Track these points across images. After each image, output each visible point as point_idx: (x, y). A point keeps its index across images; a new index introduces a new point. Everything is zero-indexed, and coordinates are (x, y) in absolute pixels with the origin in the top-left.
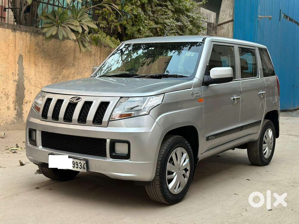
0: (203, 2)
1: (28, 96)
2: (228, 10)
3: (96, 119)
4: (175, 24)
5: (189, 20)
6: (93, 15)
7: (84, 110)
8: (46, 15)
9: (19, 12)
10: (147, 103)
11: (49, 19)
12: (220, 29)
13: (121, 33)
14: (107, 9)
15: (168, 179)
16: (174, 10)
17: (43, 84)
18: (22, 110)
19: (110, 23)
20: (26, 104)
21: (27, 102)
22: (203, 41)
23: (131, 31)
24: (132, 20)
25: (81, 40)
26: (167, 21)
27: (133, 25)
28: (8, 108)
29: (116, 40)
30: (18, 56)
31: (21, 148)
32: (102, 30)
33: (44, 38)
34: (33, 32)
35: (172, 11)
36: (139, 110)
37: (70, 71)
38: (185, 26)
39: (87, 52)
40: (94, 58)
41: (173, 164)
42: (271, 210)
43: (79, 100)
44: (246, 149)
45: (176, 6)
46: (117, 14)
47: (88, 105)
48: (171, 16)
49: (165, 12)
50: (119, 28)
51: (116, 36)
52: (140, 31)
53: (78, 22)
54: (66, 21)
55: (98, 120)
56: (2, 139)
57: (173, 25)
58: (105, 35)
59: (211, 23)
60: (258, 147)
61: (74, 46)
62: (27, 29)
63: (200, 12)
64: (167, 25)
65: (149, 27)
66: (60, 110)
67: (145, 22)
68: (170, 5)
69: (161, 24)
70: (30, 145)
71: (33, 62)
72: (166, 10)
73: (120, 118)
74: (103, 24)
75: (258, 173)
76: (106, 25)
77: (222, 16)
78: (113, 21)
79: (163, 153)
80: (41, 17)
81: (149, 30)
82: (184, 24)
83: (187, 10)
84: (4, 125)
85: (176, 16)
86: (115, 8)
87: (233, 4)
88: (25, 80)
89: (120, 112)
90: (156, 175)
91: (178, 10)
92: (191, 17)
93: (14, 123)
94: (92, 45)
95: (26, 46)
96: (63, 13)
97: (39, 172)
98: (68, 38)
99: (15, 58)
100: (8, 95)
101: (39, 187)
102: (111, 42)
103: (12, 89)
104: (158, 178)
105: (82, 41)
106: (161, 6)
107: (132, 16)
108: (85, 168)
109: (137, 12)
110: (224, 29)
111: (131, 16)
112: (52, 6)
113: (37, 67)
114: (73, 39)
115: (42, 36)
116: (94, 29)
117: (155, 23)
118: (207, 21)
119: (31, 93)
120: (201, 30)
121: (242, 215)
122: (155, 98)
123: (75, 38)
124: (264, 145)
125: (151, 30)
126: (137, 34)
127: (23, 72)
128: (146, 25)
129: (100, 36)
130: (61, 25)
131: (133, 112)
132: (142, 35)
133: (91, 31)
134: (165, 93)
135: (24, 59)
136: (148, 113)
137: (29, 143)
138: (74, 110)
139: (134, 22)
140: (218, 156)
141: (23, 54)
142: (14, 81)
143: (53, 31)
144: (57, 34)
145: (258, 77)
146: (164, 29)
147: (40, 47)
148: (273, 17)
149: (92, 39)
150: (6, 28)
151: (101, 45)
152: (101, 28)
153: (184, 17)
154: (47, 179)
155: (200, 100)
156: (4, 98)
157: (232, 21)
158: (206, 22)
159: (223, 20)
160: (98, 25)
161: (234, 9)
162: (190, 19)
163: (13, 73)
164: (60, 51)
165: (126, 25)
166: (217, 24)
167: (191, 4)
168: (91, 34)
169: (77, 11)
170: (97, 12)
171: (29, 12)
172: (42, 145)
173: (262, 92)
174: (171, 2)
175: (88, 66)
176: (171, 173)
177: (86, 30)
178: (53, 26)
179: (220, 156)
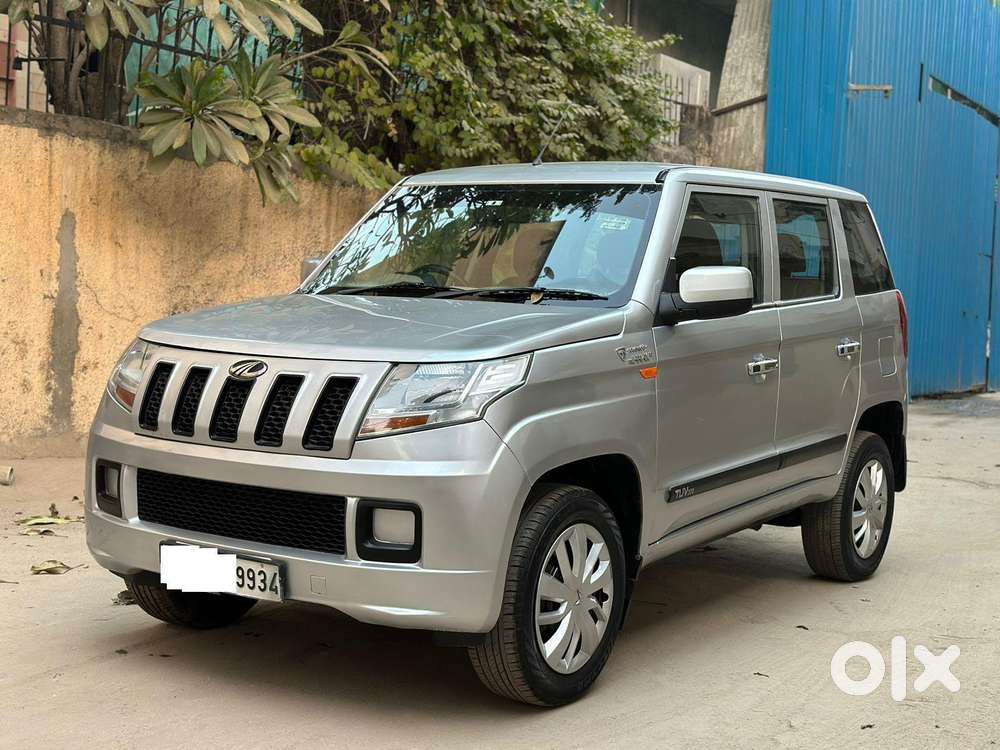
0: (667, 41)
1: (91, 347)
2: (750, 65)
3: (315, 433)
4: (574, 113)
5: (619, 99)
6: (307, 83)
7: (276, 404)
8: (152, 84)
9: (63, 70)
10: (478, 381)
11: (161, 98)
12: (724, 127)
13: (395, 140)
14: (353, 63)
15: (541, 627)
16: (571, 67)
17: (139, 308)
18: (70, 391)
19: (361, 109)
20: (83, 374)
21: (85, 367)
22: (657, 181)
23: (429, 134)
24: (434, 100)
25: (266, 164)
26: (548, 103)
27: (436, 115)
28: (26, 386)
29: (381, 163)
30: (58, 216)
31: (67, 518)
32: (333, 131)
33: (146, 158)
34: (107, 138)
35: (565, 70)
36: (450, 406)
37: (229, 264)
38: (607, 117)
39: (284, 203)
40: (306, 222)
41: (559, 577)
42: (870, 727)
43: (260, 372)
44: (800, 527)
45: (578, 53)
46: (384, 79)
47: (287, 386)
48: (559, 84)
49: (541, 72)
50: (392, 126)
51: (380, 150)
52: (461, 135)
53: (257, 108)
54: (217, 103)
55: (319, 435)
56: (5, 487)
57: (568, 117)
58: (343, 147)
59: (693, 108)
60: (838, 521)
61: (241, 182)
62: (90, 128)
63: (655, 72)
64: (548, 116)
65: (490, 122)
66: (197, 402)
67: (477, 107)
68: (557, 50)
69: (529, 110)
70: (100, 514)
71: (107, 235)
72: (544, 68)
73: (388, 430)
74: (339, 112)
75: (836, 607)
76: (347, 113)
77: (729, 83)
78: (372, 102)
79: (525, 542)
80: (137, 89)
81: (488, 133)
82: (603, 111)
83: (615, 67)
84: (11, 440)
85: (577, 85)
86: (379, 63)
87: (767, 44)
88: (82, 295)
89: (391, 412)
90: (503, 614)
91: (586, 67)
92: (626, 88)
93: (44, 435)
94: (303, 179)
95: (87, 184)
96: (210, 77)
97: (126, 598)
98: (223, 158)
99: (49, 223)
100: (26, 345)
101: (127, 647)
102: (364, 172)
103: (37, 324)
104: (510, 622)
105: (269, 167)
106: (528, 51)
107: (434, 84)
108: (276, 590)
109: (452, 74)
110: (736, 125)
111: (429, 87)
112: (173, 53)
113: (120, 253)
114: (240, 162)
115: (138, 150)
116: (309, 130)
117: (509, 108)
118: (679, 100)
119: (101, 336)
120: (659, 132)
121: (777, 743)
122: (501, 366)
123: (246, 160)
124: (856, 515)
125: (496, 131)
126: (451, 145)
127: (76, 270)
128: (478, 116)
129: (327, 150)
130: (199, 117)
131: (432, 412)
132: (464, 148)
133: (298, 134)
134: (533, 351)
135: (77, 226)
136: (478, 416)
137: (97, 506)
138: (245, 402)
139: (441, 106)
140: (708, 549)
141: (76, 210)
142: (45, 297)
143: (175, 135)
144: (188, 145)
145: (837, 297)
146: (539, 130)
147: (130, 187)
148: (897, 91)
149: (302, 160)
150: (20, 125)
151: (331, 179)
152: (332, 124)
153: (602, 88)
154: (154, 621)
155: (646, 373)
156: (13, 353)
157: (763, 99)
158: (676, 103)
159: (732, 99)
160: (320, 115)
161: (768, 63)
162: (624, 97)
163: (41, 271)
164: (198, 199)
165: (413, 116)
166: (714, 110)
167: (626, 48)
168: (299, 145)
169: (252, 70)
170: (318, 71)
171: (97, 71)
172: (140, 514)
173: (850, 345)
174: (560, 41)
175: (287, 247)
176: (550, 606)
177: (280, 133)
178: (175, 119)
179: (715, 549)
